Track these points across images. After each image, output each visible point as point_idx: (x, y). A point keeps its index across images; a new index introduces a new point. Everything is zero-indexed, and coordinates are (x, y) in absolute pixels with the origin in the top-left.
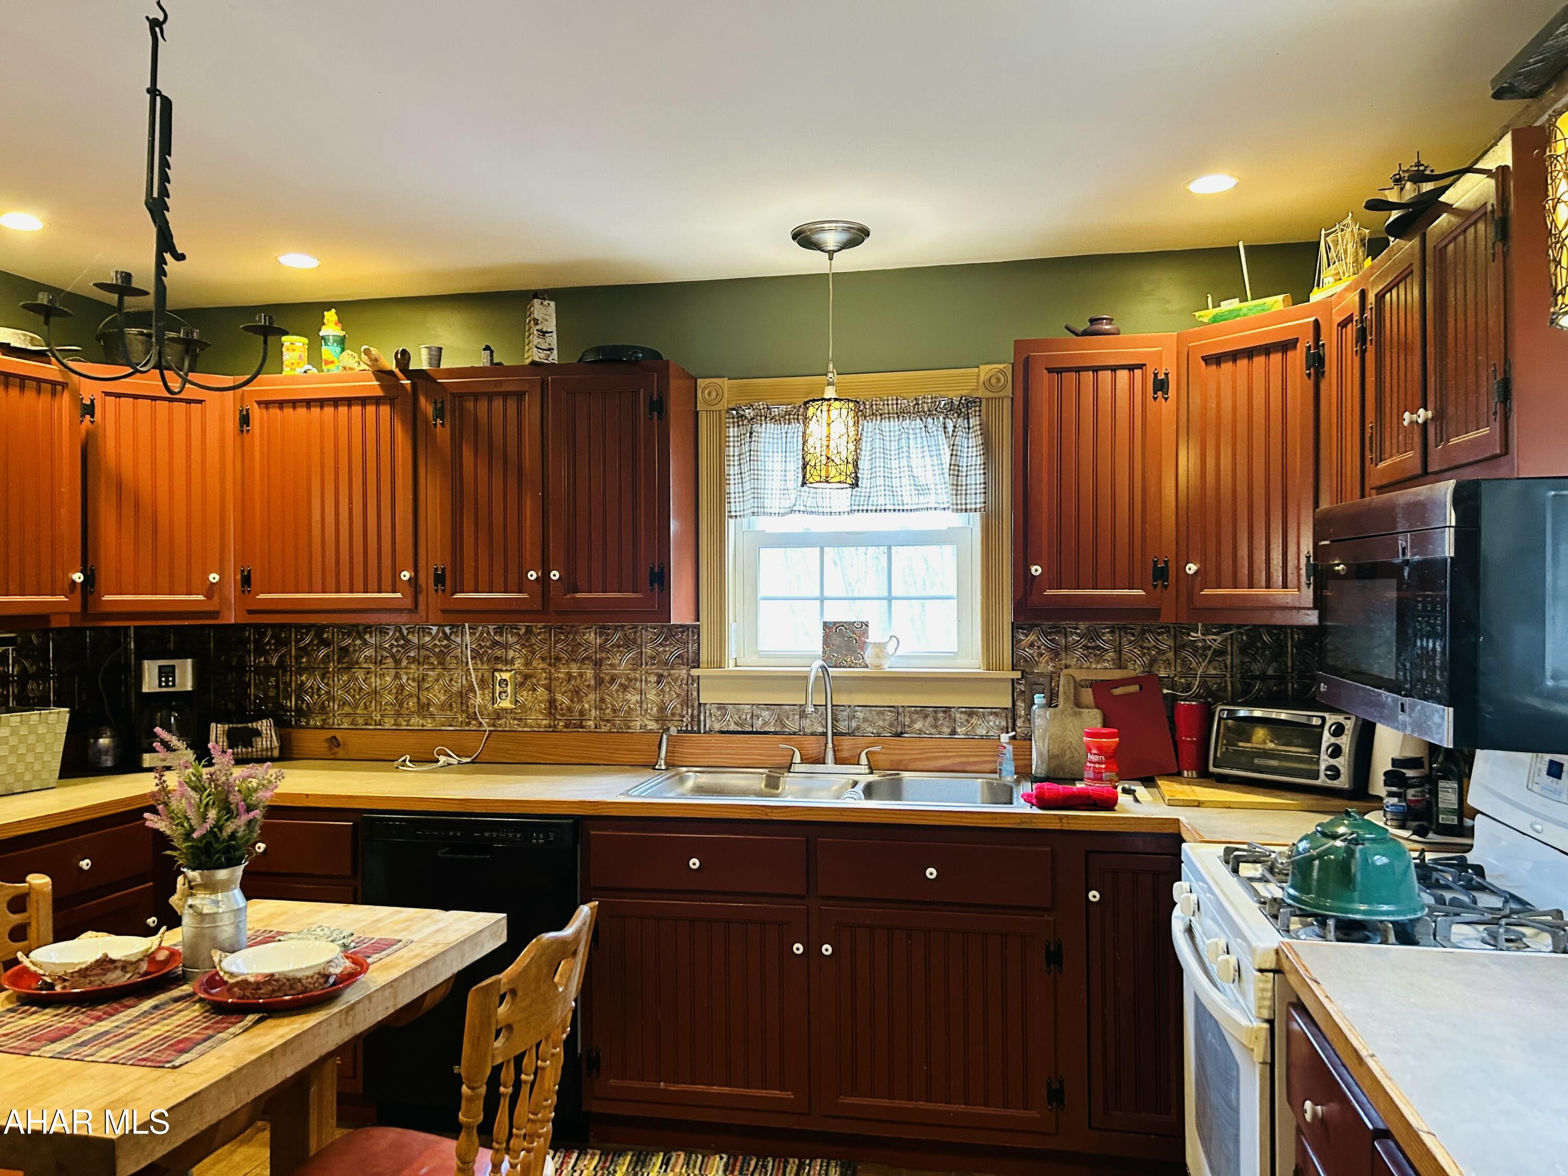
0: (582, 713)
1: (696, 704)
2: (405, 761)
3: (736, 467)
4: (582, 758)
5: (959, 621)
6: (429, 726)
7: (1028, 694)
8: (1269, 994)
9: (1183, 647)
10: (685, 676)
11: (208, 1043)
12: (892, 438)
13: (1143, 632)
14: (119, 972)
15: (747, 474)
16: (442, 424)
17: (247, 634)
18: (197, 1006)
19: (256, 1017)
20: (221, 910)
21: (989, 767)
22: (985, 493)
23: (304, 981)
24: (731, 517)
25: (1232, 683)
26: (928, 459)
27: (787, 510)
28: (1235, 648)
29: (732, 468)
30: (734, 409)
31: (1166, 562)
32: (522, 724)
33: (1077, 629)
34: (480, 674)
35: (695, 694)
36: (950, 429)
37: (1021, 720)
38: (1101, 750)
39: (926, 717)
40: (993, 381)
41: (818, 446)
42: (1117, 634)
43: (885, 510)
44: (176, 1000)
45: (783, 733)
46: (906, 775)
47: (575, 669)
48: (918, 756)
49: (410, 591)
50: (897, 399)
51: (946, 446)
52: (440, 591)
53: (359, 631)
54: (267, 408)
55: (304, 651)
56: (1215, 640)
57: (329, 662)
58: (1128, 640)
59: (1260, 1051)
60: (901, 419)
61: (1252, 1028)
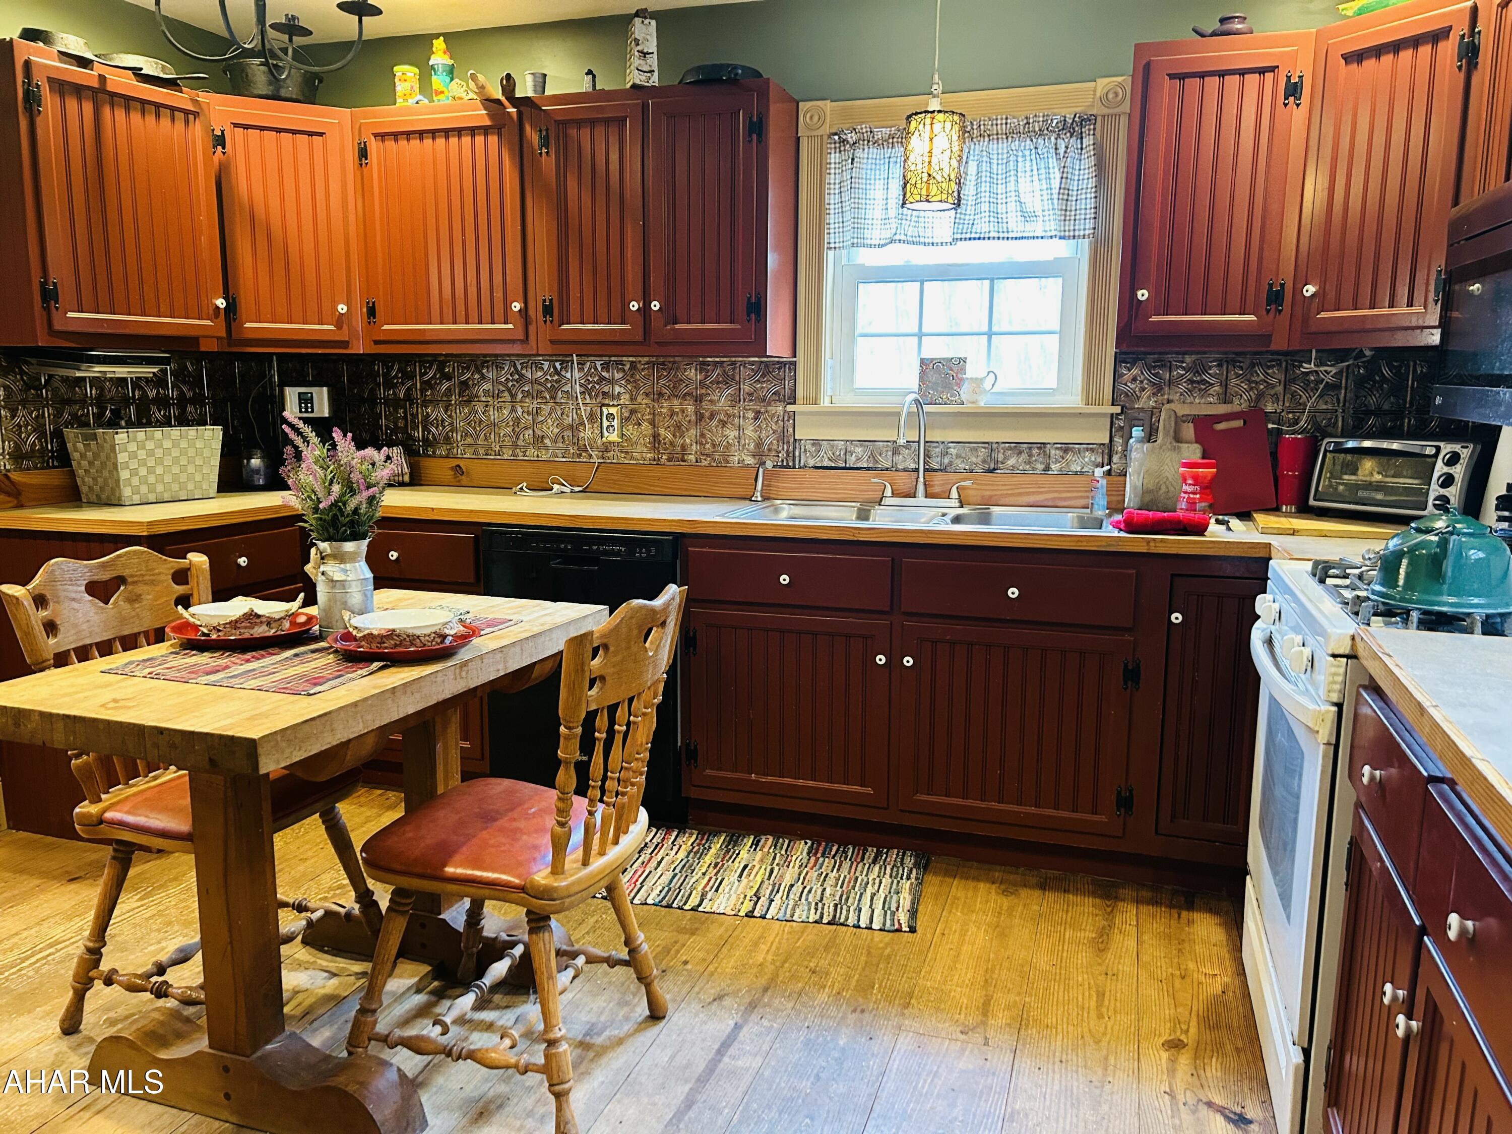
0: (683, 447)
1: (792, 440)
2: (521, 489)
3: (837, 196)
4: (685, 490)
5: (1060, 356)
6: (544, 458)
7: (1126, 429)
8: (1340, 679)
9: (1293, 381)
10: (782, 413)
11: (339, 680)
12: (1000, 162)
13: (1253, 365)
14: (264, 627)
15: (847, 203)
16: (547, 153)
17: (376, 368)
18: (332, 656)
19: (381, 664)
20: (349, 579)
21: (1082, 502)
22: (1095, 218)
23: (422, 638)
24: (830, 248)
25: (1343, 417)
26: (1036, 182)
27: (888, 241)
28: (1349, 382)
29: (832, 196)
30: (836, 134)
31: (1282, 285)
32: (629, 457)
33: (1183, 362)
34: (588, 409)
35: (791, 430)
36: (1062, 151)
37: (1117, 456)
38: (1197, 480)
39: (1020, 453)
40: (1111, 96)
41: (919, 162)
42: (1225, 367)
43: (989, 238)
44: (313, 651)
45: (875, 469)
46: (995, 510)
47: (676, 405)
48: (1009, 492)
49: (520, 322)
50: (1007, 119)
51: (1056, 170)
52: (548, 322)
53: (478, 363)
54: (383, 141)
55: (427, 385)
56: (1329, 372)
57: (451, 395)
58: (1236, 373)
59: (1325, 732)
60: (1010, 139)
61: (1320, 711)
